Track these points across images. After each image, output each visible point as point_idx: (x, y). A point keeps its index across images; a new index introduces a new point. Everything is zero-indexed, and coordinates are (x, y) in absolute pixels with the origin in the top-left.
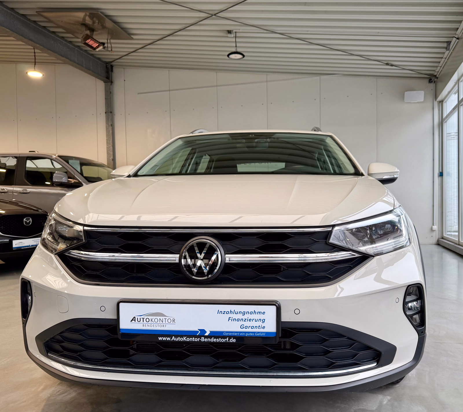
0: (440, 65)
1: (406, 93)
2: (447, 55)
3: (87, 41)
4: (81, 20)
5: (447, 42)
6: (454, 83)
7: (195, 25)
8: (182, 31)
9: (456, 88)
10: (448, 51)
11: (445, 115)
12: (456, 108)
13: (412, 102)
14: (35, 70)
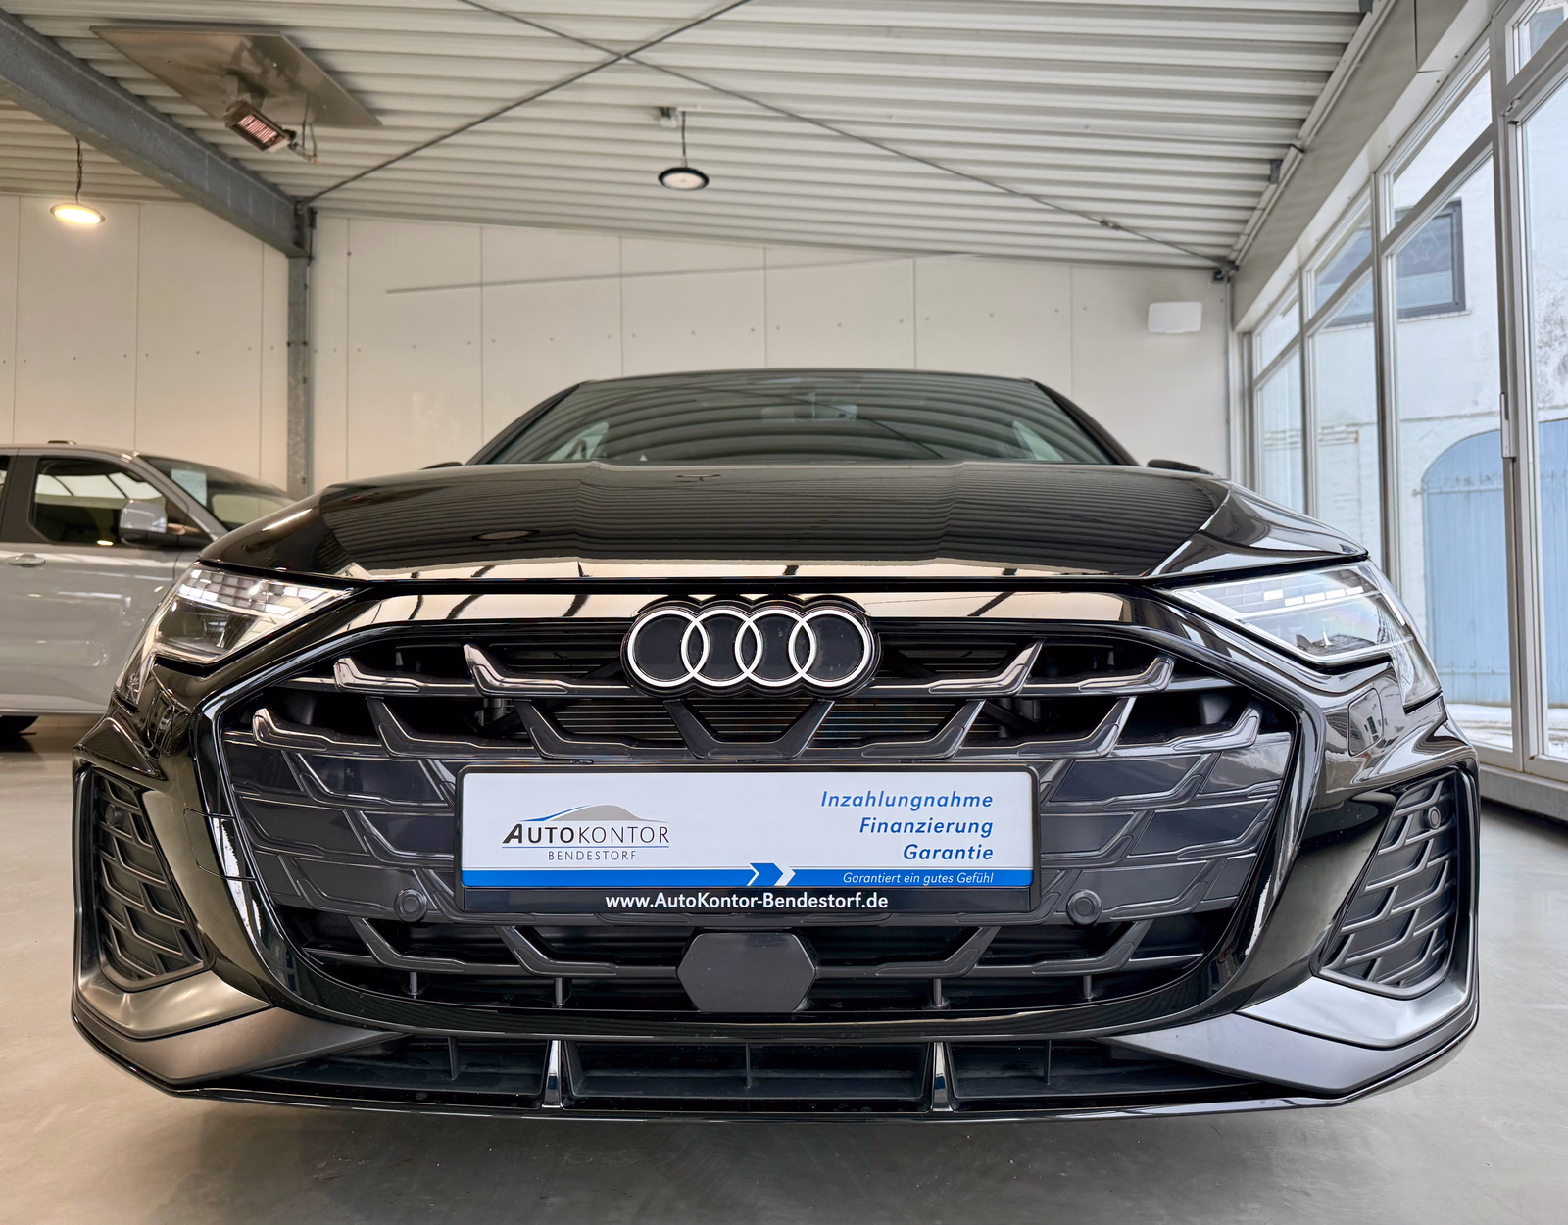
0: (1248, 229)
1: (1152, 307)
2: (1267, 200)
3: (244, 122)
4: (228, 58)
5: (1271, 161)
6: (1288, 278)
7: (565, 87)
8: (526, 104)
9: (1294, 291)
10: (1273, 187)
11: (1257, 371)
12: (1295, 344)
13: (1168, 332)
14: (78, 204)
